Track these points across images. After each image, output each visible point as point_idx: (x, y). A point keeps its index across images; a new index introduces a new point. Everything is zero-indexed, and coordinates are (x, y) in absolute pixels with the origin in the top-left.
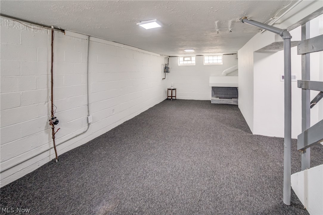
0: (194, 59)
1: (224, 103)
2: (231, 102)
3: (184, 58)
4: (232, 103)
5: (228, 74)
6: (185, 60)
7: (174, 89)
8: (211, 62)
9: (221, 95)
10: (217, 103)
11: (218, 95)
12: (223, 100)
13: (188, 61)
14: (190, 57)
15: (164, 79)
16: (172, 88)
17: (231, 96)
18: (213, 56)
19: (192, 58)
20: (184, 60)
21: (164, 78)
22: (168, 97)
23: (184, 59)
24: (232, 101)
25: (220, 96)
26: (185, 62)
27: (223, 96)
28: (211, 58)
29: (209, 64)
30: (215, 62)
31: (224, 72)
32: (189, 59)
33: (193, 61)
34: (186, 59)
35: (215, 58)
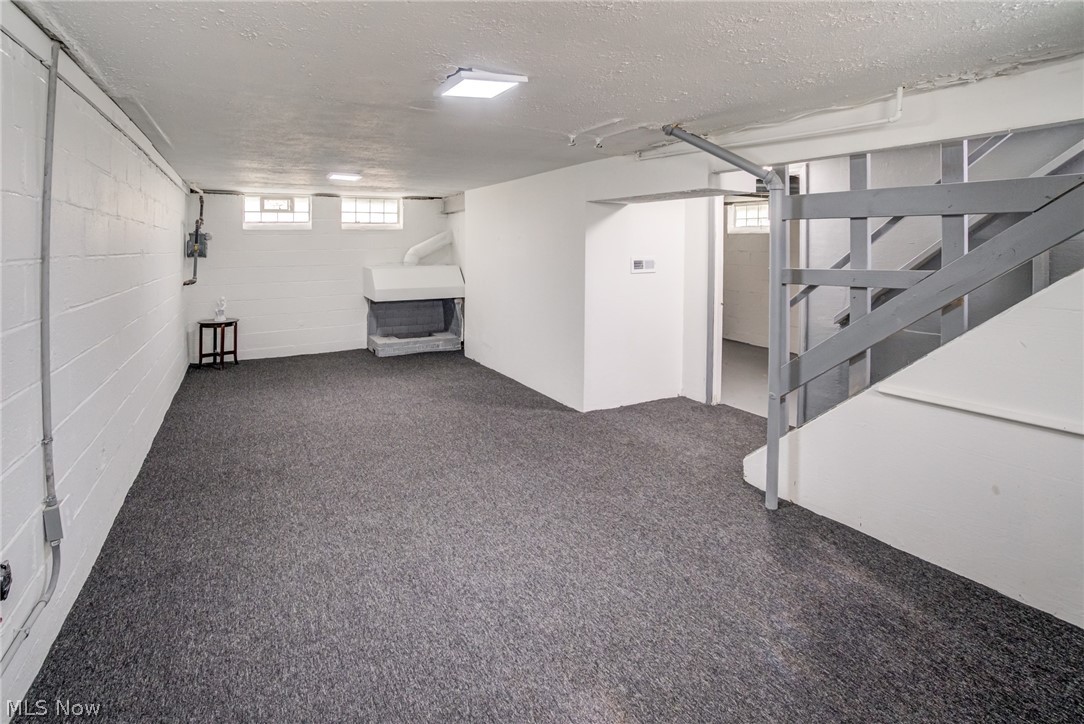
0: (302, 205)
1: (421, 350)
2: (438, 346)
3: (263, 198)
4: (441, 348)
5: (423, 260)
6: (266, 207)
7: (229, 324)
8: (363, 218)
9: (398, 327)
10: (397, 353)
11: (389, 329)
12: (416, 343)
13: (279, 211)
14: (290, 198)
15: (192, 282)
16: (222, 319)
17: (427, 328)
18: (371, 199)
19: (297, 201)
20: (263, 210)
21: (191, 278)
22: (202, 356)
23: (262, 205)
24: (439, 340)
25: (397, 329)
26: (269, 217)
27: (404, 329)
28: (363, 206)
29: (357, 225)
30: (377, 218)
31: (411, 251)
32: (284, 204)
33: (301, 213)
34: (269, 204)
35: (377, 206)
